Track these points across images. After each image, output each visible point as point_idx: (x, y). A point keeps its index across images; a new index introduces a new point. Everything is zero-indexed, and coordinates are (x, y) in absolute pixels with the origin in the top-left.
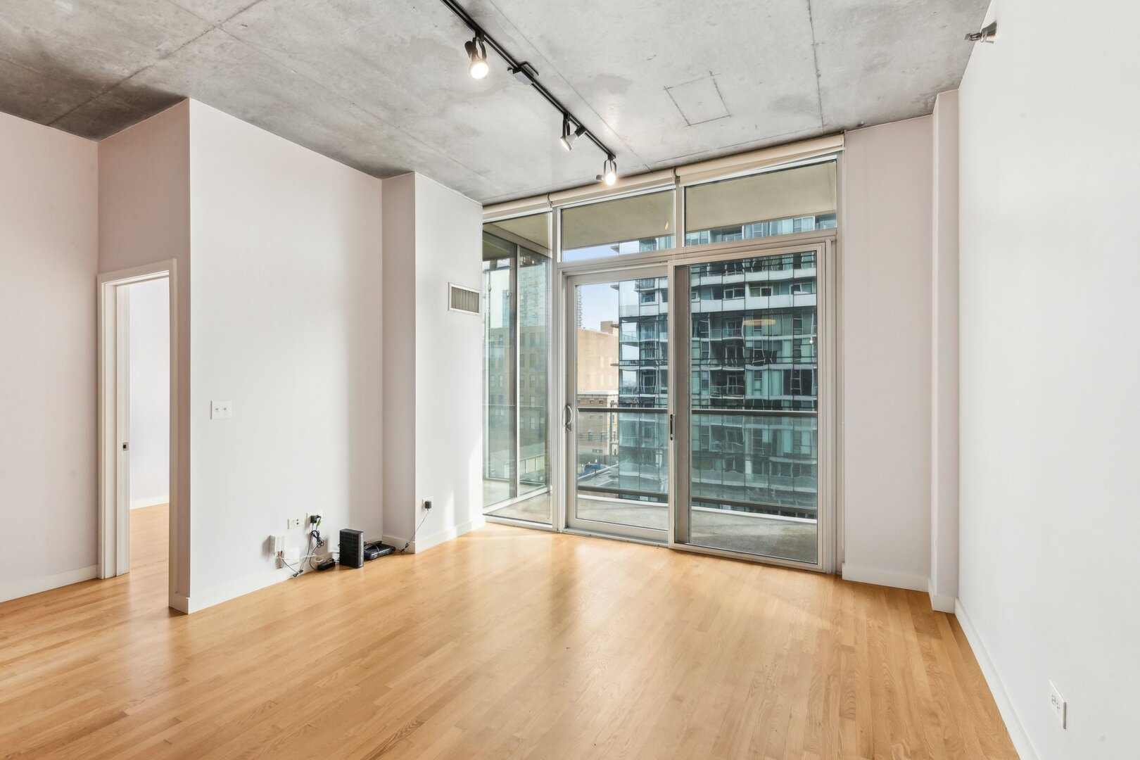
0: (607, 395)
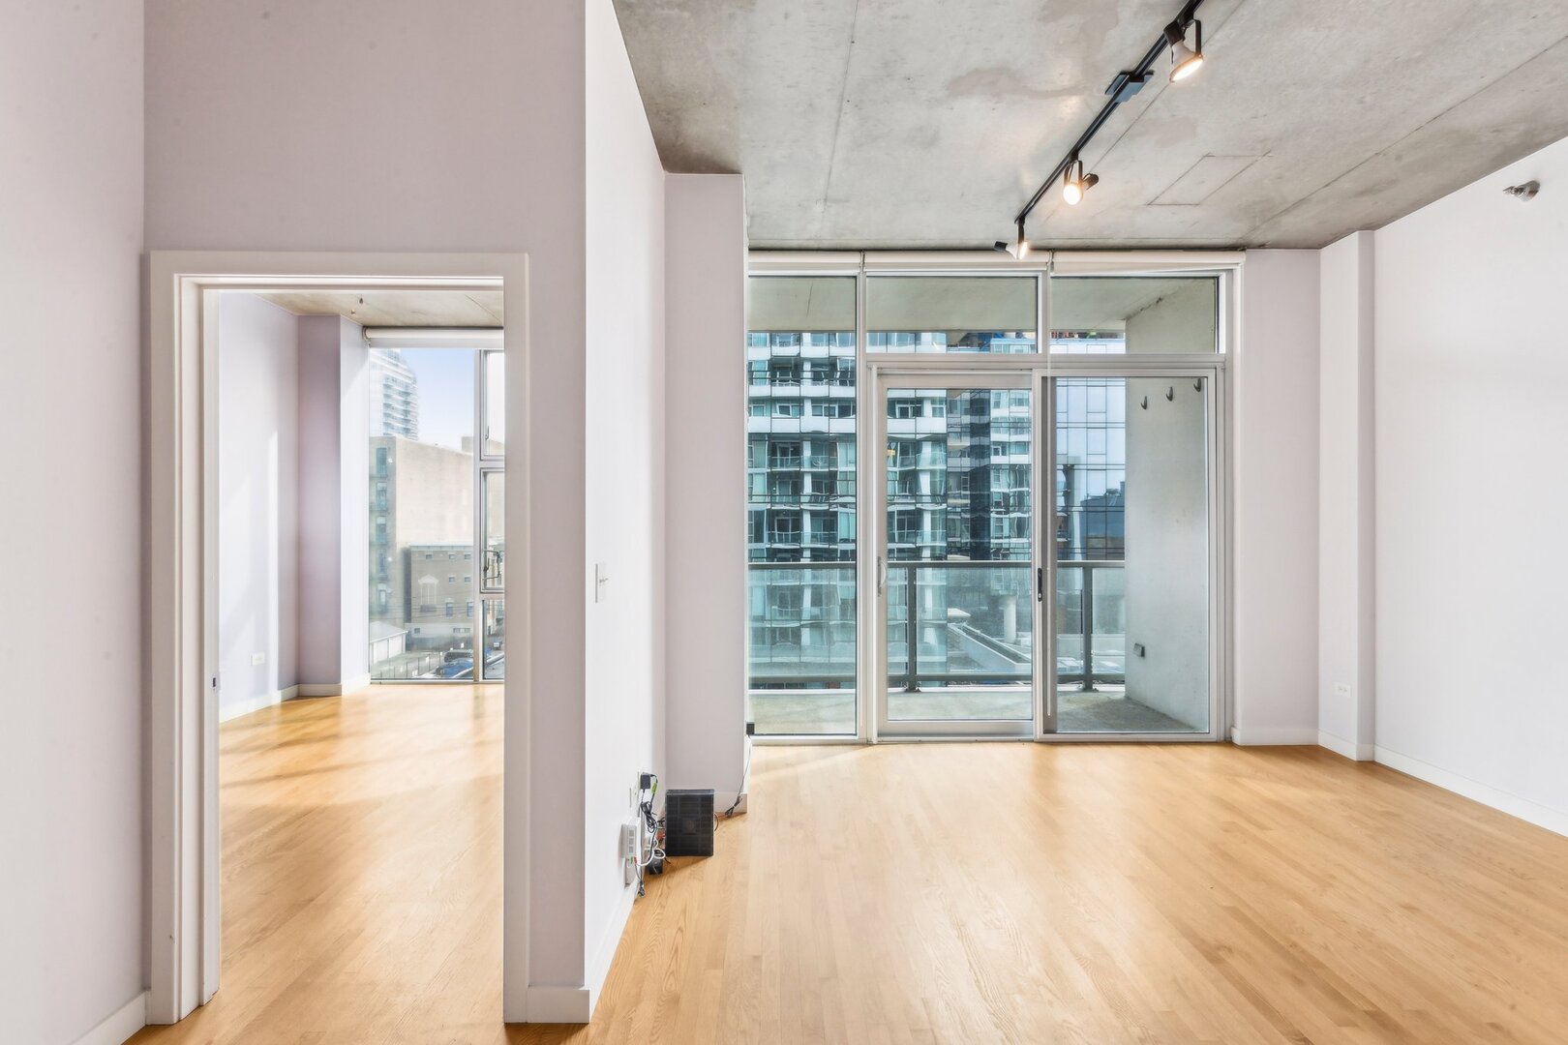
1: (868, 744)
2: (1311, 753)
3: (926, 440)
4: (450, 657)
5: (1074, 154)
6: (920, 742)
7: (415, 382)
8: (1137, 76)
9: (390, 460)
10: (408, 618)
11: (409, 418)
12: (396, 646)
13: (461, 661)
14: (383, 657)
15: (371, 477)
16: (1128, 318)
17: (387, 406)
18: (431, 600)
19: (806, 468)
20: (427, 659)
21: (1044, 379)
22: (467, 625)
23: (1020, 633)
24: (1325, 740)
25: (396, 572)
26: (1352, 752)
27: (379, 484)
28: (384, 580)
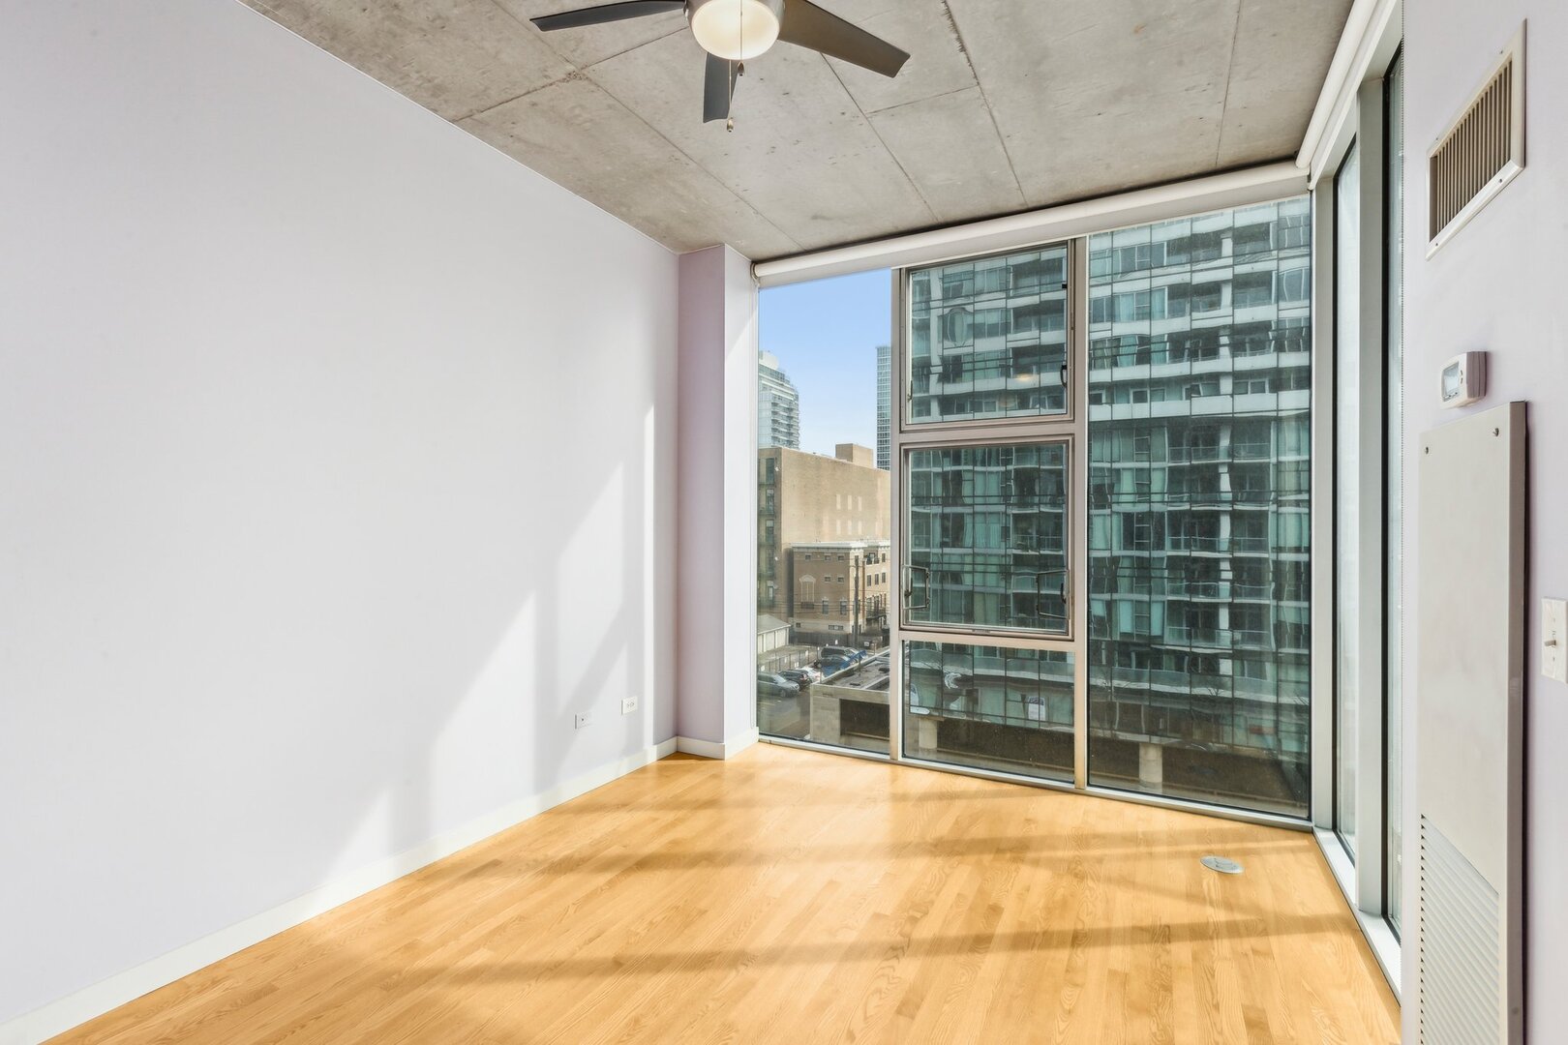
0: (850, 549)
4: (826, 652)
7: (797, 397)
9: (777, 469)
10: (791, 614)
11: (792, 431)
12: (781, 638)
13: (836, 657)
14: (771, 647)
15: (760, 485)
17: (774, 421)
18: (809, 597)
19: (1223, 459)
20: (807, 653)
22: (840, 623)
25: (782, 571)
27: (768, 491)
28: (773, 577)
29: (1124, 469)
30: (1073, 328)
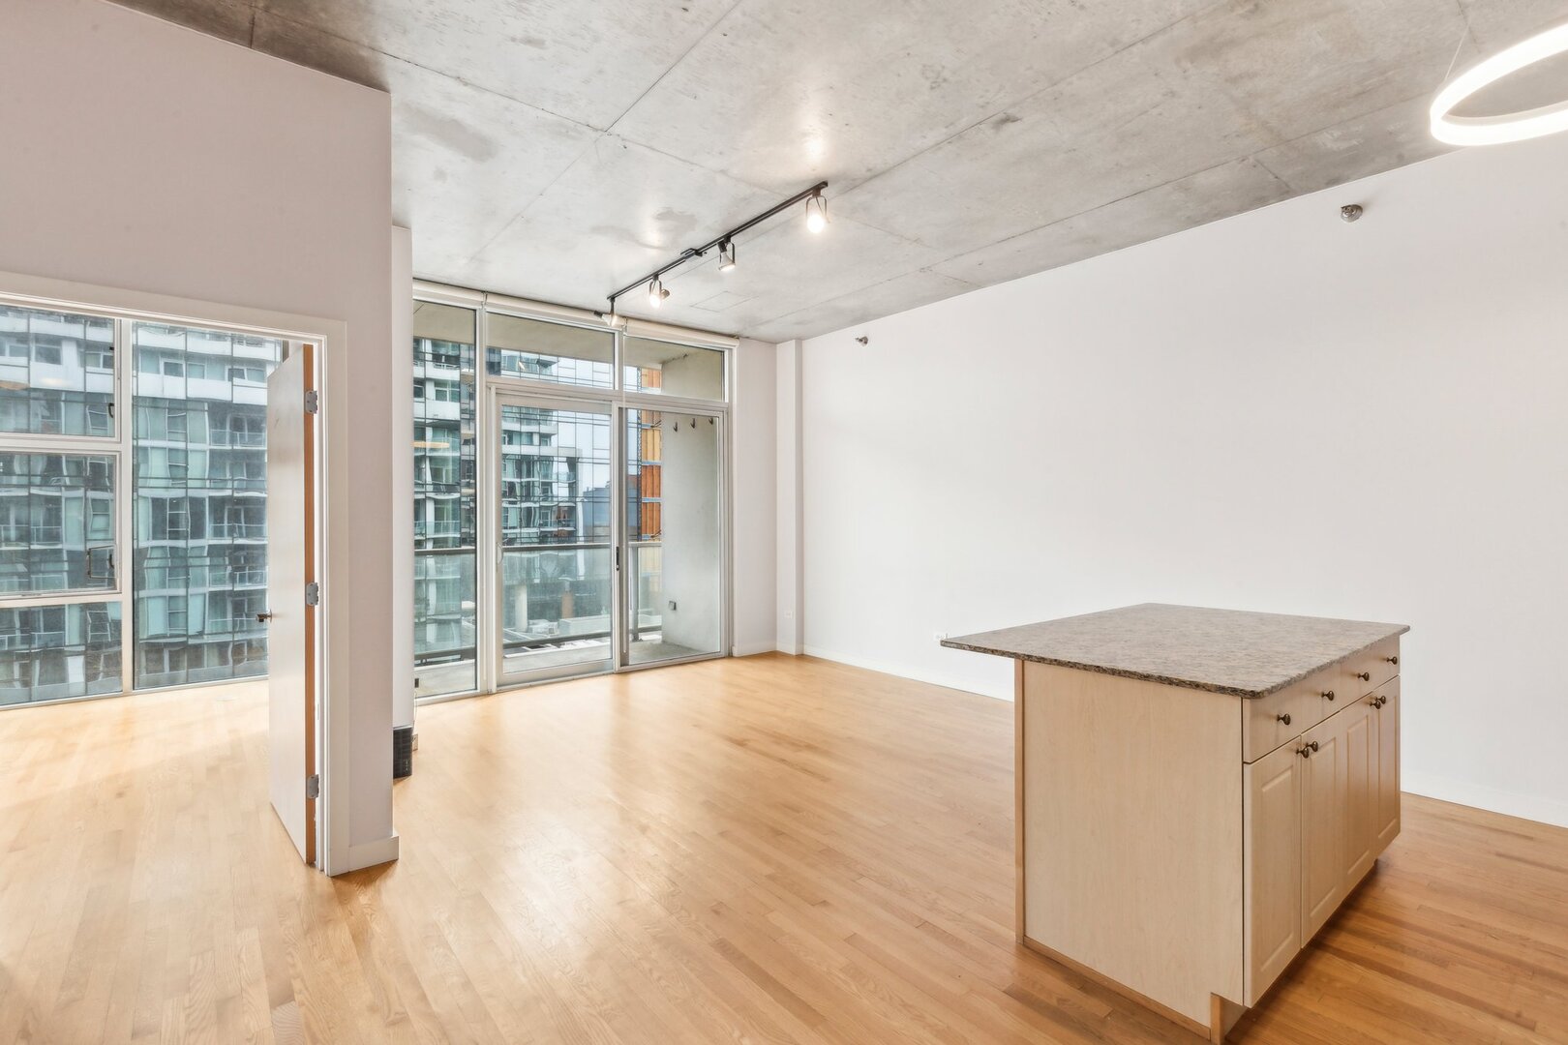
1: (488, 694)
2: (773, 655)
3: (430, 425)
5: (656, 276)
6: (531, 686)
8: (698, 252)
16: (664, 363)
21: (620, 409)
23: (531, 621)
24: (780, 647)
26: (792, 650)
29: (153, 448)
30: (120, 379)
